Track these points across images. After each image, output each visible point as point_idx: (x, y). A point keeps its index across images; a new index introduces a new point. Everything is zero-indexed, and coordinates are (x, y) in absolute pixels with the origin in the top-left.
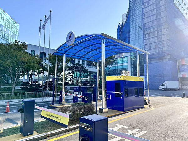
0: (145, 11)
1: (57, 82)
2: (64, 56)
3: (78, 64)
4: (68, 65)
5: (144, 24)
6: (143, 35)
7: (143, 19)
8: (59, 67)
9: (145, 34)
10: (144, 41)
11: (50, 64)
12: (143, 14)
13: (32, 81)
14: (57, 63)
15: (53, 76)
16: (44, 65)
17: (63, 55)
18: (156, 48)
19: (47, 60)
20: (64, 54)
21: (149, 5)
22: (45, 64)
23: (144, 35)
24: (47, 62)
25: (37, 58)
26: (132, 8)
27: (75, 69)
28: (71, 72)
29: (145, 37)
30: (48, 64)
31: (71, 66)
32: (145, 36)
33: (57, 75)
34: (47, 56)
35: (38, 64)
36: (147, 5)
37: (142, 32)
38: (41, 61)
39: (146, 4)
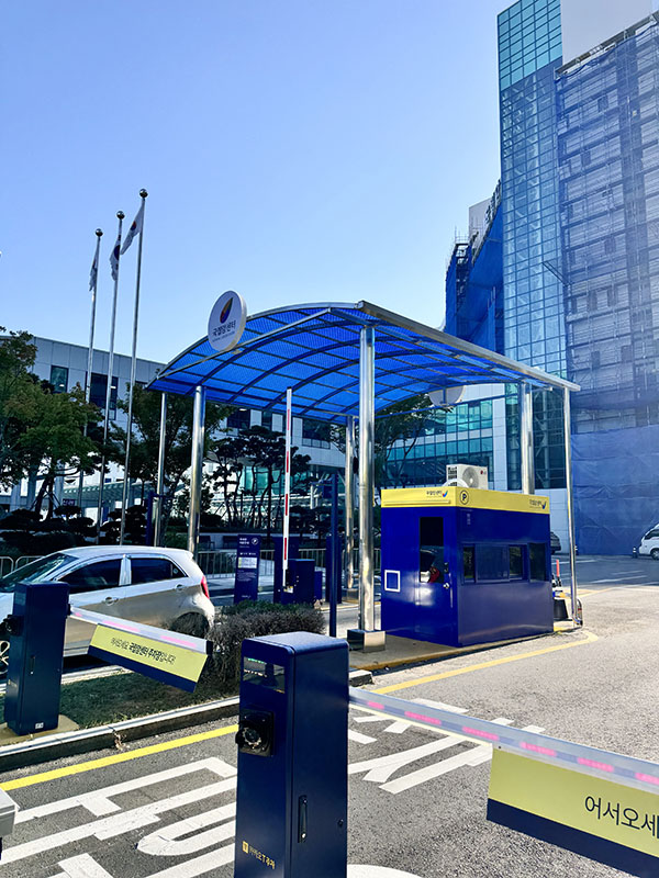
0: (575, 190)
1: (165, 511)
2: (198, 396)
3: (264, 430)
4: (218, 436)
5: (568, 251)
6: (565, 303)
7: (563, 229)
8: (177, 444)
9: (574, 299)
10: (567, 330)
11: (135, 429)
12: (565, 206)
13: (51, 504)
14: (168, 427)
15: (148, 486)
16: (109, 434)
17: (193, 391)
18: (622, 362)
19: (120, 412)
20: (198, 388)
21: (593, 163)
22: (112, 430)
23: (570, 300)
24: (122, 420)
25: (77, 403)
26: (515, 177)
27: (249, 453)
28: (228, 467)
29: (574, 311)
30: (125, 429)
31: (229, 440)
32: (574, 304)
33: (166, 482)
34: (124, 395)
35: (82, 429)
36: (583, 165)
37: (561, 285)
38: (94, 417)
39: (577, 163)
